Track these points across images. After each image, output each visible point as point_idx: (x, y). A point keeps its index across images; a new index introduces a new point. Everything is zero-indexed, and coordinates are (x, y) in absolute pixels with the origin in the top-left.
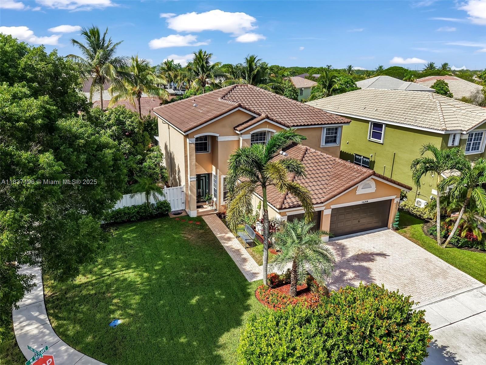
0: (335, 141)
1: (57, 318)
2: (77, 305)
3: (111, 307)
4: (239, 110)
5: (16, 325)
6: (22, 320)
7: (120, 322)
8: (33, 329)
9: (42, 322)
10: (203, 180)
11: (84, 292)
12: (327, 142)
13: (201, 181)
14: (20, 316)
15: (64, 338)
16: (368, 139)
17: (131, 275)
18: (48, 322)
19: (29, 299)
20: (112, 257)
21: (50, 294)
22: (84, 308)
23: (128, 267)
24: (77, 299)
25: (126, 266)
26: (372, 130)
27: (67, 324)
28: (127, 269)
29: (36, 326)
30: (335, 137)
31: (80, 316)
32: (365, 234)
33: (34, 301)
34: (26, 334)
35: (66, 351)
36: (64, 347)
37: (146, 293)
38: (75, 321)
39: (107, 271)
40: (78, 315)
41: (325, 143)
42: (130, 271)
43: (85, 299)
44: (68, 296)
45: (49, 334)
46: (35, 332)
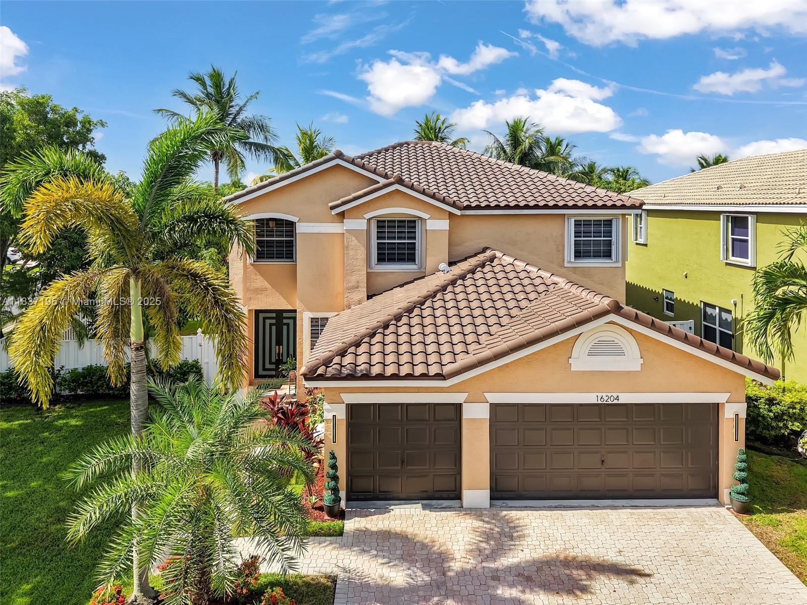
0: (608, 255)
4: (338, 166)
10: (288, 325)
12: (578, 255)
13: (285, 328)
16: (721, 259)
26: (730, 236)
30: (609, 243)
32: (624, 507)
41: (575, 256)
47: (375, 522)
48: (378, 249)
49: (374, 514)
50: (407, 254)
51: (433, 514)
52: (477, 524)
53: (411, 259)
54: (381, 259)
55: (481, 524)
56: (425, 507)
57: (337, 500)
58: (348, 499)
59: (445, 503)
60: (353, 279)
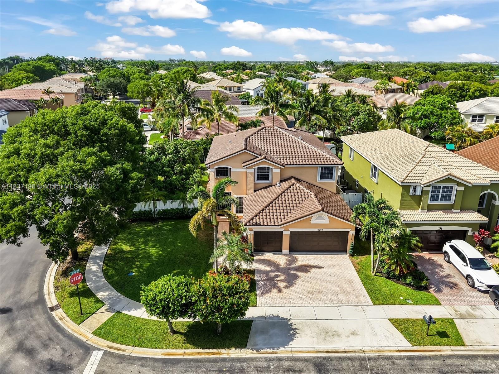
1: (107, 265)
2: (119, 261)
3: (133, 266)
4: (245, 152)
5: (88, 265)
6: (92, 263)
7: (134, 274)
8: (94, 268)
9: (99, 266)
11: (125, 256)
12: (322, 178)
14: (92, 261)
15: (105, 275)
17: (153, 251)
18: (102, 267)
19: (99, 253)
20: (149, 239)
21: (109, 253)
22: (121, 263)
23: (154, 246)
24: (120, 258)
25: (153, 246)
27: (110, 269)
28: (153, 248)
29: (96, 267)
31: (117, 267)
32: (322, 254)
33: (101, 255)
34: (90, 270)
35: (104, 281)
36: (104, 279)
37: (154, 262)
38: (114, 269)
39: (143, 247)
40: (117, 266)
42: (154, 249)
43: (123, 259)
44: (117, 256)
45: (100, 272)
46: (95, 269)
47: (262, 257)
48: (257, 176)
49: (261, 255)
50: (266, 178)
51: (275, 255)
52: (287, 258)
53: (268, 179)
54: (258, 179)
55: (288, 258)
56: (273, 254)
57: (252, 252)
58: (254, 252)
59: (278, 253)
60: (249, 187)
